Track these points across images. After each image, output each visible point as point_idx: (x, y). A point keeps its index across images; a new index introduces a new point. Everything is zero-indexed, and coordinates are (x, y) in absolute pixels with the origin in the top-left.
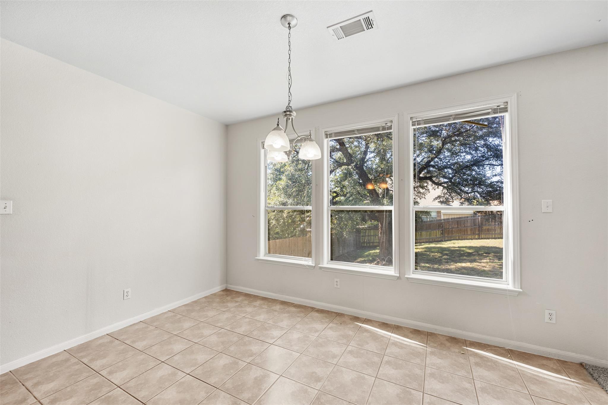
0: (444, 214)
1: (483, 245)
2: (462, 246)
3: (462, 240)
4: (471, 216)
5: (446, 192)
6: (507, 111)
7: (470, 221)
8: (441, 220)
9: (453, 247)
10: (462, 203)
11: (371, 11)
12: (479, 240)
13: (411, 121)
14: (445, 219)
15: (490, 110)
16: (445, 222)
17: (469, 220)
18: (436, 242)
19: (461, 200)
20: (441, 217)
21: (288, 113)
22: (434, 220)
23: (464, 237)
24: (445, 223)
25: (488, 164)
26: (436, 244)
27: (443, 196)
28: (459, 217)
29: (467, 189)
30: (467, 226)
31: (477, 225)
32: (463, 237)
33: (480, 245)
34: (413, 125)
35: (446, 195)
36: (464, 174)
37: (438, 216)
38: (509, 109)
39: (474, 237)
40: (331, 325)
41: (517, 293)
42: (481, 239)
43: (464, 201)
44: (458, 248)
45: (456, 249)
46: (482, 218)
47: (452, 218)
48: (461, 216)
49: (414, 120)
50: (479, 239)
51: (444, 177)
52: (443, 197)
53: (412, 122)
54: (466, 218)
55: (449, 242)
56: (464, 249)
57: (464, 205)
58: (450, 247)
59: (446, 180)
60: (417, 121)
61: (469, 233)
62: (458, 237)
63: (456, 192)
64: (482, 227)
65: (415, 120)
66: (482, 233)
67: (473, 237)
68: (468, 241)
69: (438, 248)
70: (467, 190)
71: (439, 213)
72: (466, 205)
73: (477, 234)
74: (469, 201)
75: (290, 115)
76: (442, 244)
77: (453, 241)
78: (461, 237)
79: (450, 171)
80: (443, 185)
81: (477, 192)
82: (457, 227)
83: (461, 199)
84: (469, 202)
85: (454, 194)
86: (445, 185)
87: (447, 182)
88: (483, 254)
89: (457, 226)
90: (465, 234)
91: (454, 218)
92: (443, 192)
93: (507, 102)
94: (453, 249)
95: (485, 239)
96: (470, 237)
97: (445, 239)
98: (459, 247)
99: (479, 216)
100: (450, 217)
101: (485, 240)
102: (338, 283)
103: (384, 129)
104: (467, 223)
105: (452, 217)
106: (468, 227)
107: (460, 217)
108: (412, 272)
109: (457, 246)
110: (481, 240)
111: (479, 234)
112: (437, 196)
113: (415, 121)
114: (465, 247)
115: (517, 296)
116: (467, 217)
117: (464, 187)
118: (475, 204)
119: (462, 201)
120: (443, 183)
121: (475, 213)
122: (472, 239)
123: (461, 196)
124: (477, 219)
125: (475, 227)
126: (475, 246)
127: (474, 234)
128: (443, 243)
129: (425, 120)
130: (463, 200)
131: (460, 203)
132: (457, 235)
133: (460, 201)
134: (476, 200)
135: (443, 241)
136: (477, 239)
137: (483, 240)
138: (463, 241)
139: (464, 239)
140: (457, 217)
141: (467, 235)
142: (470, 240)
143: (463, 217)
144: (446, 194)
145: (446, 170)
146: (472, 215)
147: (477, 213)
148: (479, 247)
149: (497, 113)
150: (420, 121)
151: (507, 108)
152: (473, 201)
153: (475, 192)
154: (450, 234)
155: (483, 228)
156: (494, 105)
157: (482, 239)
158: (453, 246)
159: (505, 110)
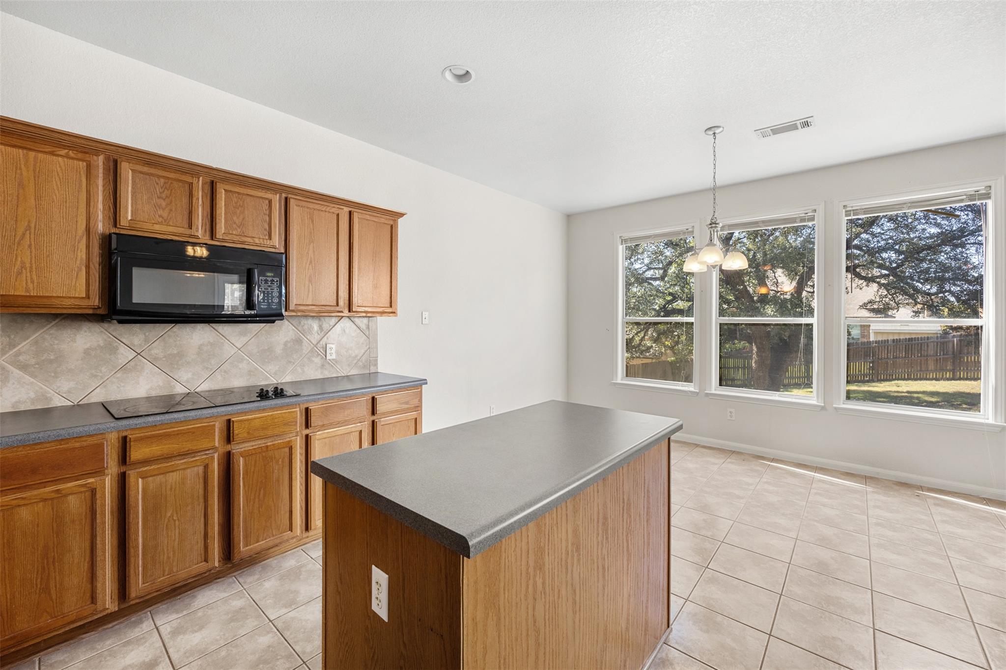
0: (877, 333)
1: (961, 391)
2: (915, 390)
3: (916, 380)
4: (937, 337)
5: (885, 294)
6: (989, 198)
7: (934, 346)
8: (869, 343)
9: (895, 392)
10: (917, 313)
11: (812, 117)
12: (953, 381)
13: (844, 210)
14: (879, 341)
15: (965, 197)
16: (879, 347)
17: (932, 344)
18: (859, 382)
19: (916, 308)
20: (869, 338)
21: (714, 225)
22: (856, 343)
23: (920, 374)
24: (879, 350)
25: (975, 243)
26: (860, 386)
27: (878, 300)
28: (909, 338)
29: (929, 287)
30: (927, 356)
31: (950, 353)
32: (917, 375)
33: (954, 390)
34: (846, 216)
35: (884, 299)
36: (923, 260)
37: (863, 336)
38: (993, 196)
39: (943, 376)
40: (729, 460)
41: (1000, 429)
42: (957, 380)
43: (922, 309)
44: (906, 394)
45: (903, 394)
46: (960, 341)
47: (894, 340)
48: (913, 336)
49: (848, 209)
50: (953, 379)
51: (881, 266)
52: (879, 302)
53: (846, 211)
54: (924, 340)
55: (888, 383)
56: (920, 395)
57: (920, 315)
58: (890, 391)
59: (885, 272)
60: (853, 210)
61: (931, 366)
62: (908, 375)
63: (905, 293)
64: (960, 358)
65: (850, 209)
66: (960, 369)
67: (939, 375)
68: (928, 382)
69: (863, 392)
70: (929, 289)
71: (865, 328)
72: (925, 317)
73: (950, 371)
74: (934, 309)
75: (716, 227)
76: (873, 386)
77: (896, 382)
78: (914, 375)
79: (893, 256)
80: (878, 280)
81: (950, 291)
82: (905, 357)
83: (916, 304)
84: (932, 311)
85: (901, 297)
86: (883, 281)
87: (888, 276)
88: (960, 405)
89: (905, 354)
90: (923, 369)
91: (900, 339)
92: (880, 293)
93: (990, 187)
94: (896, 394)
95: (967, 379)
96: (933, 376)
97: (878, 378)
98: (908, 392)
99: (954, 336)
100: (891, 338)
101: (968, 382)
102: (733, 414)
103: (803, 220)
104: (928, 350)
105: (895, 338)
106: (930, 356)
107: (912, 338)
108: (842, 402)
109: (905, 391)
110: (958, 382)
111: (954, 370)
112: (866, 301)
113: (850, 211)
114: (924, 393)
115: (1000, 432)
116: (928, 338)
117: (922, 283)
118: (946, 314)
119: (918, 309)
120: (877, 277)
121: (945, 333)
122: (937, 379)
123: (915, 300)
124: (949, 341)
125: (944, 356)
126: (945, 391)
127: (942, 370)
128: (874, 384)
129: (865, 208)
130: (920, 306)
131: (914, 312)
132: (905, 371)
133: (914, 310)
134: (947, 307)
135: (874, 382)
136: (948, 379)
137: (962, 382)
138: (919, 382)
139: (921, 379)
140: (906, 339)
141: (927, 370)
142: (934, 382)
143: (918, 338)
144: (886, 296)
145: (885, 255)
146: (939, 335)
147: (951, 331)
148: (951, 394)
149: (975, 200)
150: (857, 210)
151: (989, 194)
152: (940, 309)
153: (946, 291)
154: (889, 369)
155: (964, 360)
156: (971, 190)
157: (960, 379)
158: (896, 390)
159: (987, 196)
